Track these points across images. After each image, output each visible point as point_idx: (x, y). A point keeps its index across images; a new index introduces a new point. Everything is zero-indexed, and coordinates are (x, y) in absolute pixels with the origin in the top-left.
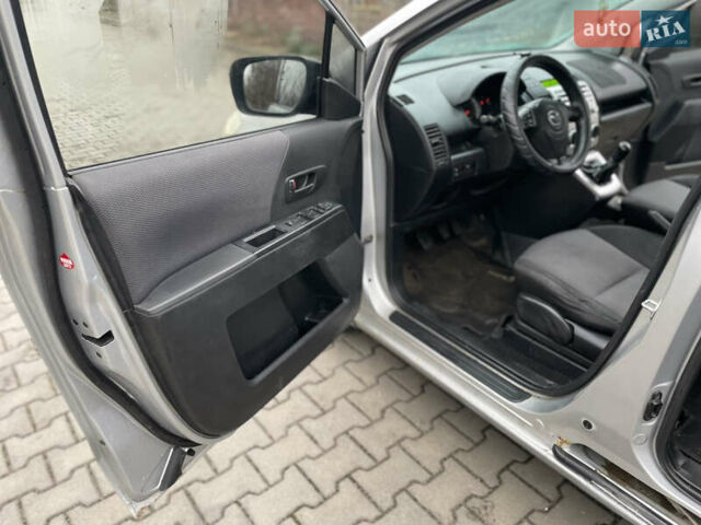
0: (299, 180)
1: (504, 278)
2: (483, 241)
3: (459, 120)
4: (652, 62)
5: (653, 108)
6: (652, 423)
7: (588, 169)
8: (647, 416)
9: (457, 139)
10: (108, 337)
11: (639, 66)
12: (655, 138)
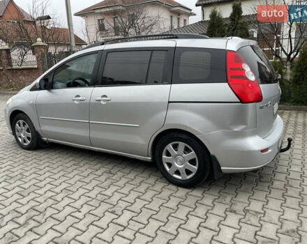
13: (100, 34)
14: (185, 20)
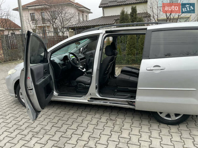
0: (46, 70)
1: (73, 88)
2: (68, 84)
3: (62, 62)
4: (84, 53)
5: (86, 60)
6: (97, 90)
7: (81, 68)
8: (96, 89)
9: (63, 65)
10: (32, 89)
11: (83, 54)
12: (88, 65)
13: (33, 22)
14: (86, 16)
